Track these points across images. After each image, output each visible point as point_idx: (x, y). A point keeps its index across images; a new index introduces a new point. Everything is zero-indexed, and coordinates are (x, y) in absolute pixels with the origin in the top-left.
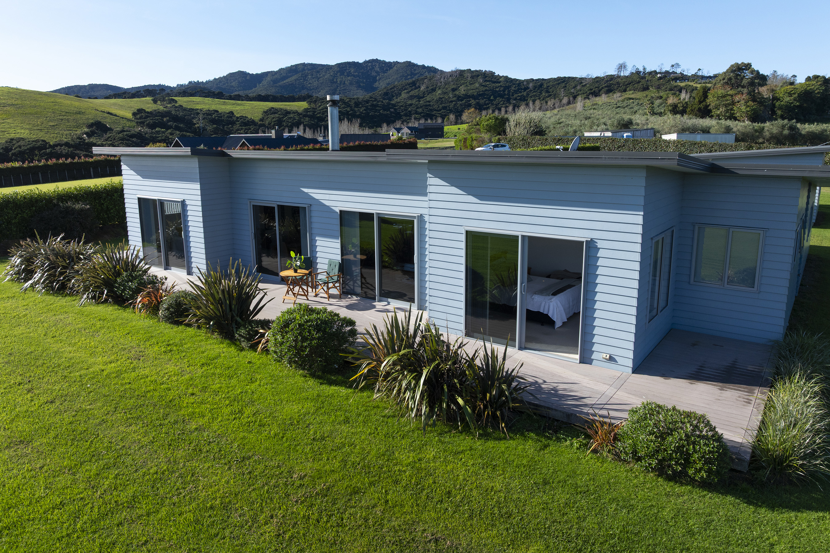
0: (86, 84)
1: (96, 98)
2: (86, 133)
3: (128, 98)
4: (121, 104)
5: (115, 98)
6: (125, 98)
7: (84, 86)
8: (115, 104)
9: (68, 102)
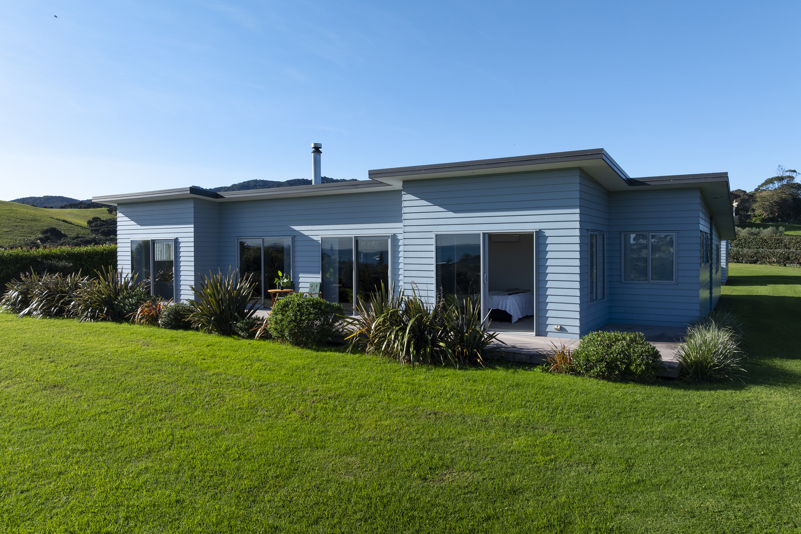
0: (42, 196)
1: (52, 208)
2: (40, 239)
3: (84, 208)
4: (76, 213)
5: (71, 208)
6: (81, 208)
7: (40, 198)
8: (70, 213)
9: (25, 210)
